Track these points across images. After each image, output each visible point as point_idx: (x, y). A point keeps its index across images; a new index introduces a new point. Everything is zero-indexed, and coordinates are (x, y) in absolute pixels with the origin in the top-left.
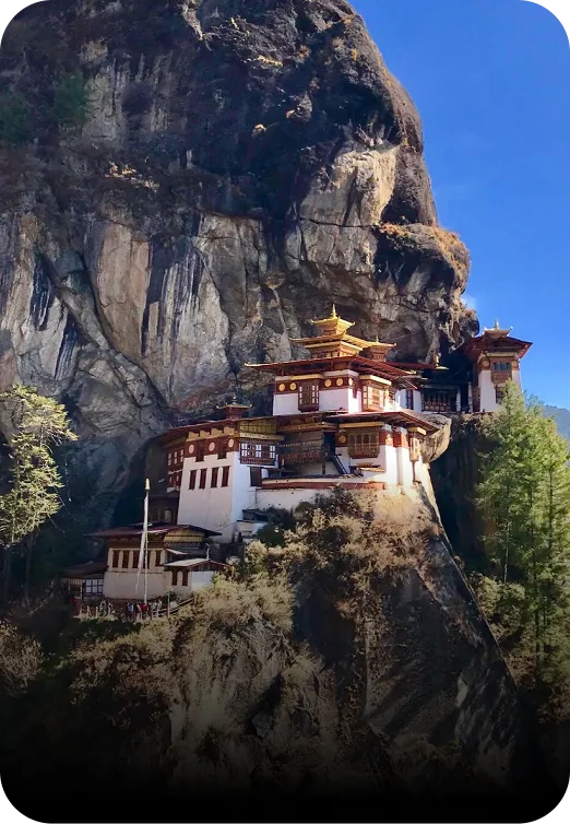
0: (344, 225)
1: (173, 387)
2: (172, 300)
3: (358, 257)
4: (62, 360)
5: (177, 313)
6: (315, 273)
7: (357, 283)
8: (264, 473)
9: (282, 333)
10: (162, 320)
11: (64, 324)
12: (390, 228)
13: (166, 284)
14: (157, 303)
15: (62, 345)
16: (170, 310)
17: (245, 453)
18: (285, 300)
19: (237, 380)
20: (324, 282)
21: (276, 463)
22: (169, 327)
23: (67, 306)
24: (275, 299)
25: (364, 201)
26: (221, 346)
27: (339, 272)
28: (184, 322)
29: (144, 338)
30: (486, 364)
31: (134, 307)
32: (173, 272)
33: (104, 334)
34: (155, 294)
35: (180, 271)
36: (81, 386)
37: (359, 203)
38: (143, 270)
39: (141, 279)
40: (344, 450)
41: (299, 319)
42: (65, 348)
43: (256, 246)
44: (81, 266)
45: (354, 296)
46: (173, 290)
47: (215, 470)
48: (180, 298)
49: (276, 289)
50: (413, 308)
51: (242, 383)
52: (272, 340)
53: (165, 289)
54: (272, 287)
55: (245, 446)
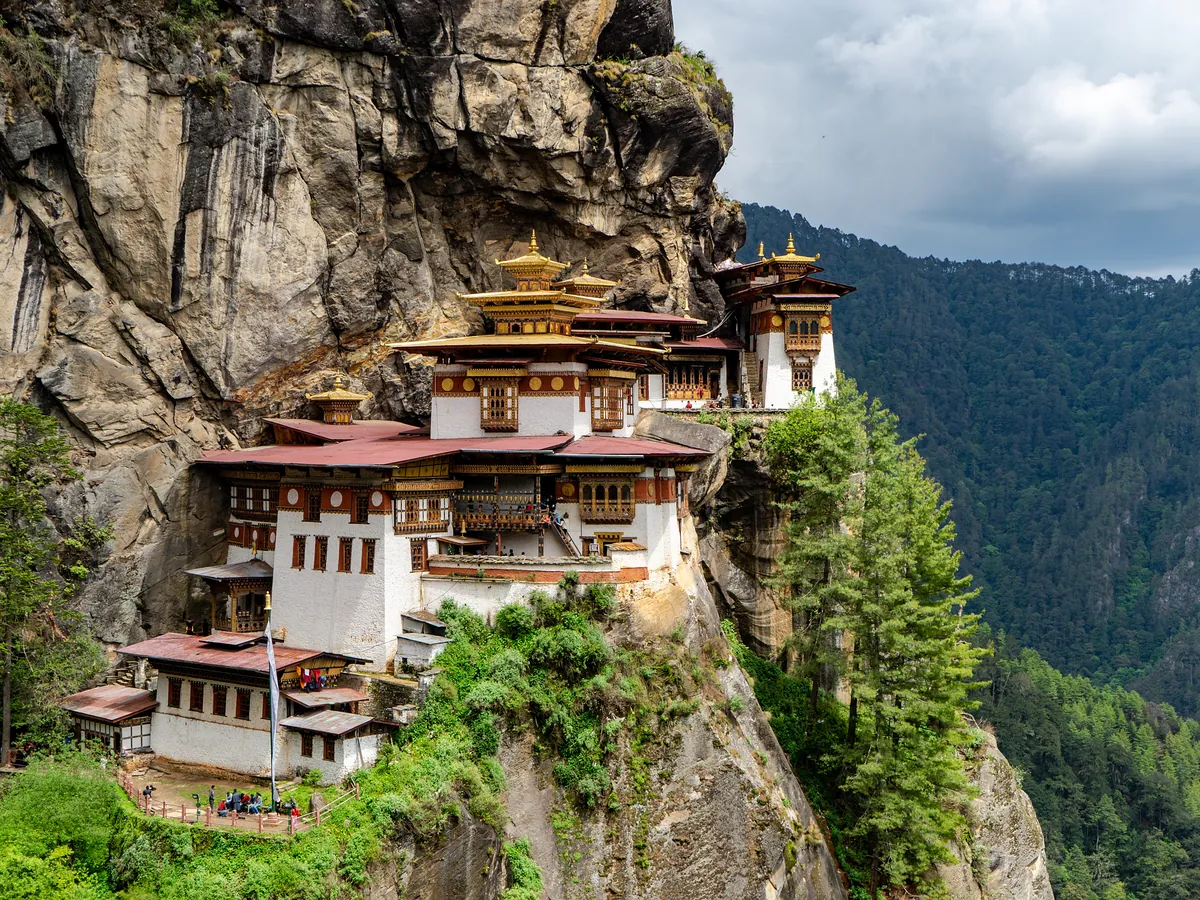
0: (534, 64)
1: (231, 362)
2: (227, 207)
3: (558, 121)
4: (24, 313)
5: (236, 231)
6: (481, 152)
7: (554, 171)
8: (433, 548)
9: (419, 261)
10: (209, 242)
11: (23, 244)
12: (613, 68)
13: (215, 176)
14: (200, 214)
15: (23, 286)
16: (223, 227)
17: (402, 517)
18: (423, 197)
19: (339, 346)
20: (496, 171)
21: (450, 528)
22: (220, 255)
23: (30, 212)
24: (409, 199)
25: (570, 19)
26: (315, 288)
27: (524, 151)
28: (250, 246)
29: (176, 275)
30: (776, 321)
31: (157, 218)
32: (228, 155)
33: (98, 262)
34: (195, 197)
35: (242, 153)
36: (64, 364)
37: (562, 21)
38: (173, 149)
39: (169, 168)
40: (572, 508)
41: (446, 231)
42: (28, 291)
43: (376, 102)
44: (52, 139)
45: (548, 194)
46: (227, 189)
47: (346, 544)
48: (241, 204)
49: (410, 180)
50: (648, 210)
51: (348, 351)
52: (403, 275)
53: (214, 185)
54: (404, 179)
55: (401, 504)
